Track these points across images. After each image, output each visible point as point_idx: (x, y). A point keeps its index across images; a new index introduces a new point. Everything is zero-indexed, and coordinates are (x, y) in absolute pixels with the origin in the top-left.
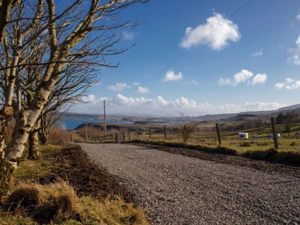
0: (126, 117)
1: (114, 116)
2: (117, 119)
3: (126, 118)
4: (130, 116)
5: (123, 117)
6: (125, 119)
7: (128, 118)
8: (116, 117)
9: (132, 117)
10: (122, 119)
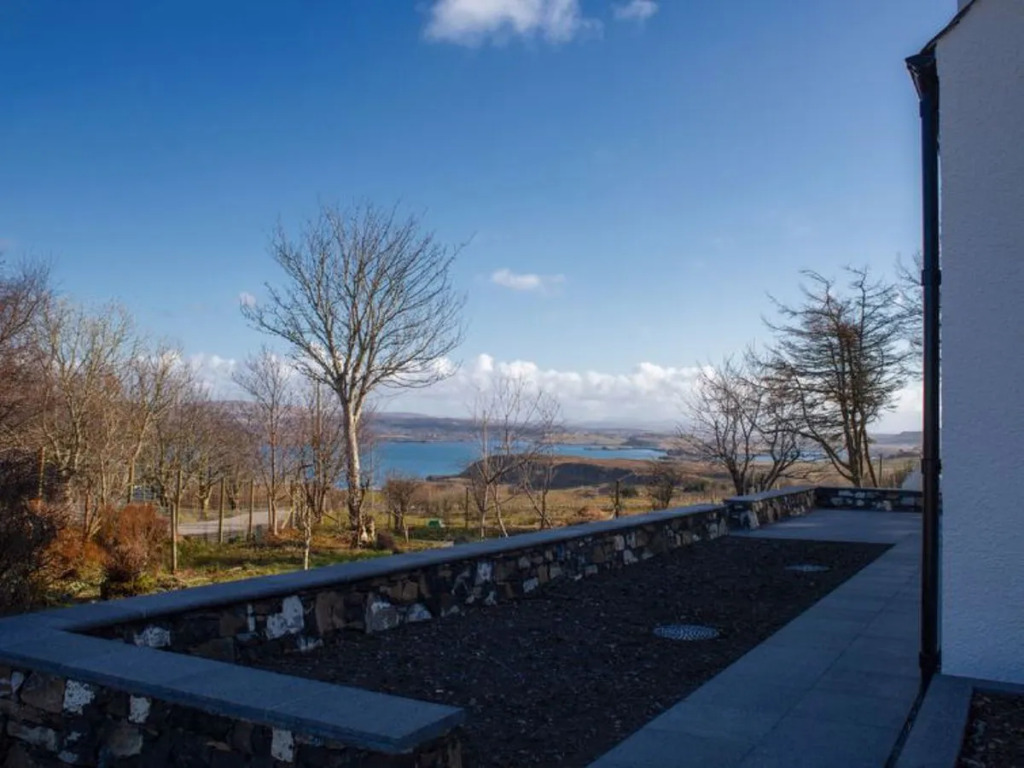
0: (639, 436)
1: (598, 433)
2: (608, 441)
3: (640, 439)
4: (656, 431)
5: (630, 435)
6: (635, 441)
7: (645, 439)
8: (607, 436)
9: (661, 436)
10: (625, 440)
